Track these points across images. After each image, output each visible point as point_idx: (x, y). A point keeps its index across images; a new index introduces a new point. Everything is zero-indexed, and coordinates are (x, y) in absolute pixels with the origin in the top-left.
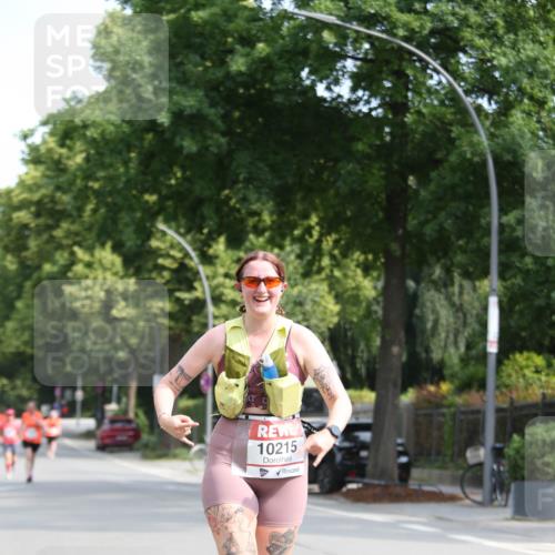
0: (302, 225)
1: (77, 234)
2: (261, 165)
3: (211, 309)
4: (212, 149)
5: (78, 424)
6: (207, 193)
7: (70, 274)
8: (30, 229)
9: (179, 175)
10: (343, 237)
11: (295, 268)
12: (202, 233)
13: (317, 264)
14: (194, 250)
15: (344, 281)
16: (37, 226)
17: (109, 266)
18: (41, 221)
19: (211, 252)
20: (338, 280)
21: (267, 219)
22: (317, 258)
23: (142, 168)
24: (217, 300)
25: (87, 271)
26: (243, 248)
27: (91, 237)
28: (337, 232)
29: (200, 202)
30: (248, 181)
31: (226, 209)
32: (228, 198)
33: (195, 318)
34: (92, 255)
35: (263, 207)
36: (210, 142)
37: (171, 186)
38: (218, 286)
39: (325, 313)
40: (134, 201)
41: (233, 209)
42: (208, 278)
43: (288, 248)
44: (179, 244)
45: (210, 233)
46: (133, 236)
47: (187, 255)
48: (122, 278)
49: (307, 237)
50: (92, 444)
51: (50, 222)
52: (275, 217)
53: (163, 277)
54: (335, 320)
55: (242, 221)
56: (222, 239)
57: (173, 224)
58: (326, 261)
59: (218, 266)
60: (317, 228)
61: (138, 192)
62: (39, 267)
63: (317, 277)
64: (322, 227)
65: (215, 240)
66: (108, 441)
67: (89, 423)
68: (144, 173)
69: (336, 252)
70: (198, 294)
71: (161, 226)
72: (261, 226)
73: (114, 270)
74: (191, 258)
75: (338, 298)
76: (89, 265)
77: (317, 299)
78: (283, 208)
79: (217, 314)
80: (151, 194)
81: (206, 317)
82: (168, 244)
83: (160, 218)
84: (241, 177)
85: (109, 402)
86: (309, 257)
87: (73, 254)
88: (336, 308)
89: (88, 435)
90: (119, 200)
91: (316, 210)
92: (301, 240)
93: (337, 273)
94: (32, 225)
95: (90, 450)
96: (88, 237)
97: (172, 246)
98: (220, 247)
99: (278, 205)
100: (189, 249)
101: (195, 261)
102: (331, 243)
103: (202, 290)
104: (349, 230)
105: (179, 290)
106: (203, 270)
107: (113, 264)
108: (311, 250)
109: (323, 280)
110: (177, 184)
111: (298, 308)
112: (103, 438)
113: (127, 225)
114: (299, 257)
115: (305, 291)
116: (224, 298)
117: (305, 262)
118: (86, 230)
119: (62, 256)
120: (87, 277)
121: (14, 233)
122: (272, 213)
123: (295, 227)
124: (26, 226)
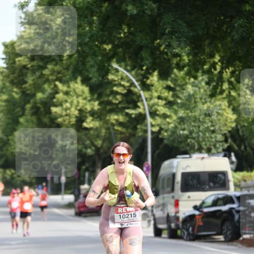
0: (209, 62)
1: (59, 73)
2: (181, 22)
3: (149, 120)
4: (147, 12)
5: (63, 199)
6: (145, 42)
7: (55, 100)
8: (28, 69)
9: (126, 31)
10: (237, 69)
11: (205, 91)
12: (142, 70)
13: (220, 87)
14: (137, 81)
15: (238, 98)
16: (32, 66)
17: (80, 93)
18: (35, 63)
19: (148, 82)
20: (234, 98)
21: (186, 59)
22: (220, 84)
23: (101, 27)
24: (153, 114)
25: (65, 97)
26: (169, 79)
27: (69, 74)
28: (233, 66)
29: (140, 48)
30: (172, 33)
31: (158, 52)
32: (160, 45)
33: (139, 127)
34: (69, 87)
35: (182, 51)
36: (146, 7)
37: (121, 38)
38: (153, 105)
39: (227, 120)
40: (96, 49)
41: (163, 53)
42: (146, 99)
43: (200, 78)
44: (127, 76)
45: (147, 69)
46: (96, 74)
47: (132, 84)
48: (90, 101)
49: (213, 70)
50: (72, 212)
51: (41, 64)
52: (191, 57)
53: (117, 99)
54: (234, 125)
55: (169, 60)
56: (156, 73)
57: (123, 64)
58: (226, 86)
59: (153, 91)
60: (219, 64)
61: (99, 43)
62: (34, 95)
63: (220, 97)
64: (222, 63)
65: (151, 74)
66: (82, 209)
67: (70, 198)
68: (102, 30)
69: (233, 79)
70: (141, 110)
71: (115, 65)
72: (181, 64)
73: (84, 96)
74: (135, 87)
75: (235, 110)
76: (67, 93)
77: (220, 111)
78: (197, 51)
79: (153, 123)
80: (108, 44)
81: (146, 125)
82: (120, 78)
83: (114, 60)
84: (167, 31)
85: (83, 184)
86: (214, 84)
87: (56, 86)
88: (234, 117)
89: (69, 206)
90: (86, 49)
91: (218, 52)
92: (208, 72)
93: (233, 93)
94: (29, 66)
95: (72, 216)
96: (67, 73)
97: (122, 79)
98: (154, 78)
99: (193, 49)
100: (134, 80)
101: (137, 89)
102: (229, 73)
103: (143, 108)
104: (241, 64)
105: (128, 108)
106: (144, 95)
107: (83, 92)
108: (215, 79)
109: (224, 98)
110: (125, 37)
111: (207, 118)
112: (79, 208)
113: (92, 66)
114: (208, 83)
115: (211, 106)
116: (158, 113)
117: (211, 87)
118: (65, 69)
119: (49, 87)
120: (66, 101)
121: (17, 72)
122: (188, 55)
123: (204, 63)
124: (25, 67)
